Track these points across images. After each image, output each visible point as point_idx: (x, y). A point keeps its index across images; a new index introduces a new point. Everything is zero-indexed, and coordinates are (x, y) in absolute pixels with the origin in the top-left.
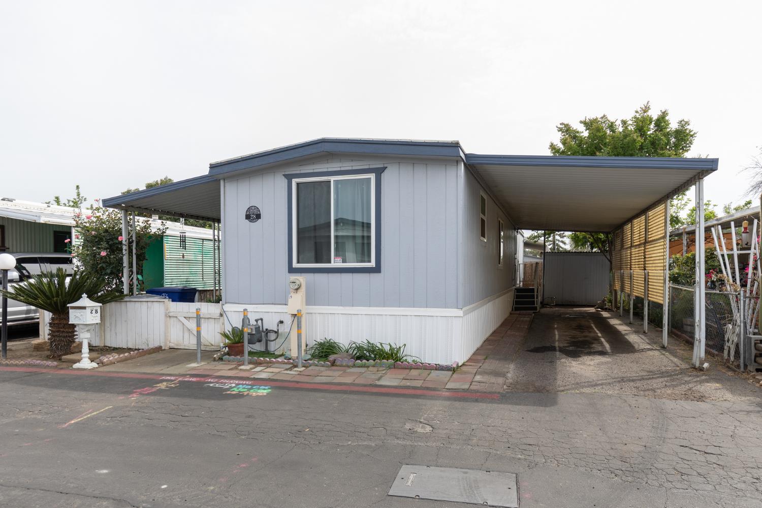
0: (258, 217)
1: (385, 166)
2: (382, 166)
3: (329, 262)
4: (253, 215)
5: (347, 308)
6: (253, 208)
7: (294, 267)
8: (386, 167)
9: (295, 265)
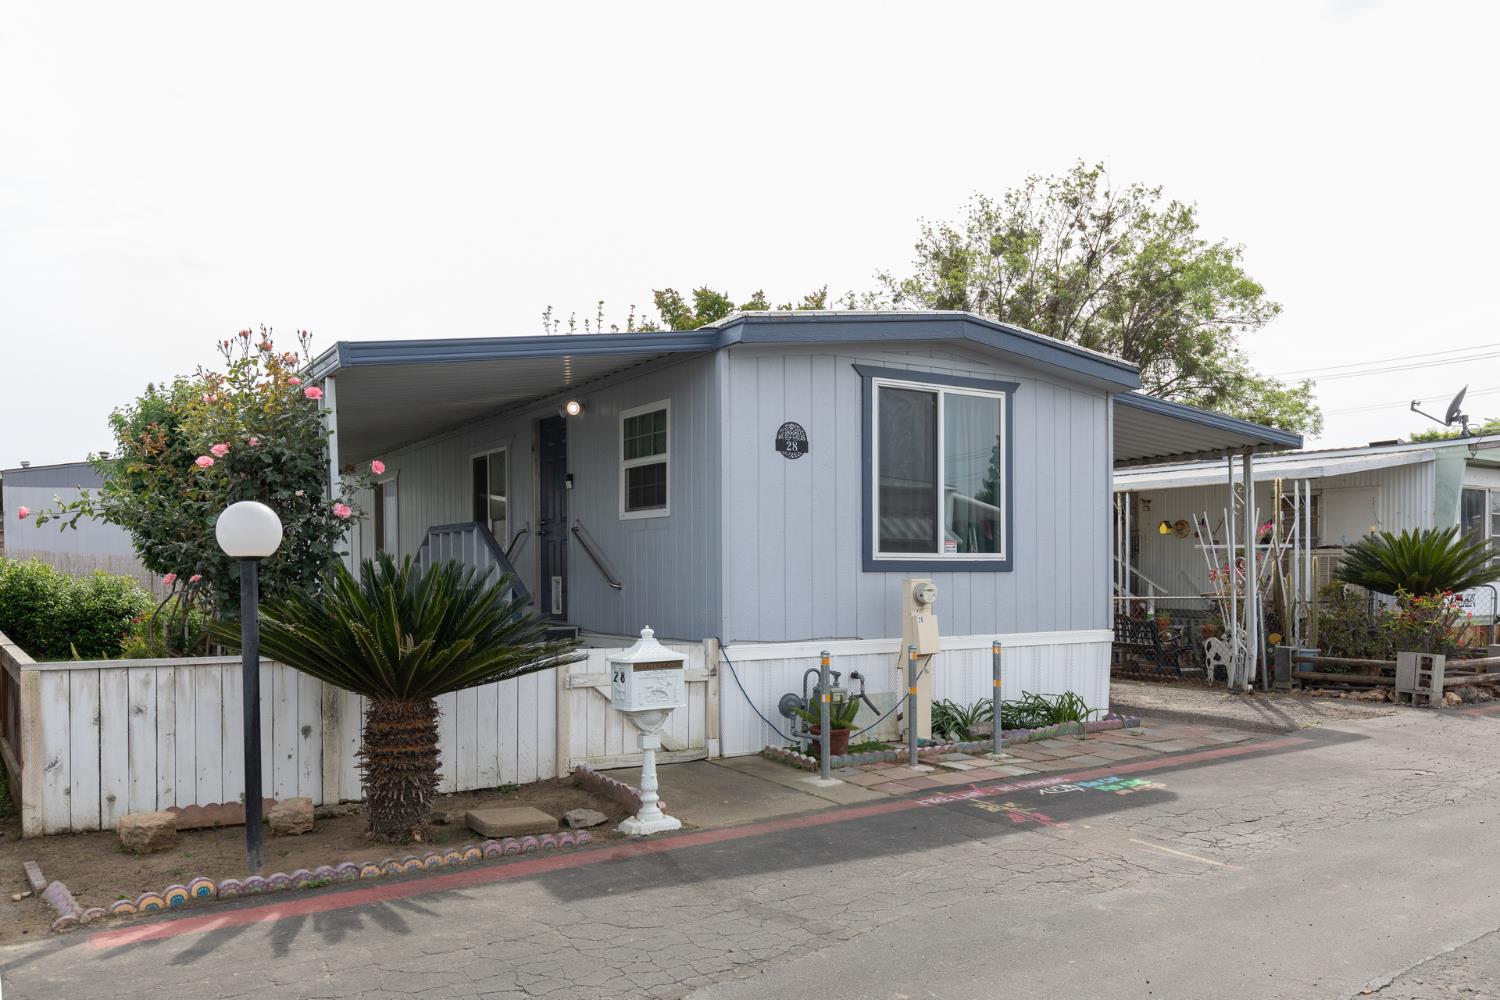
0: (803, 447)
1: (1017, 382)
2: (1011, 380)
3: (935, 550)
4: (791, 443)
5: (965, 638)
6: (792, 427)
7: (874, 559)
8: (1018, 384)
9: (877, 555)
